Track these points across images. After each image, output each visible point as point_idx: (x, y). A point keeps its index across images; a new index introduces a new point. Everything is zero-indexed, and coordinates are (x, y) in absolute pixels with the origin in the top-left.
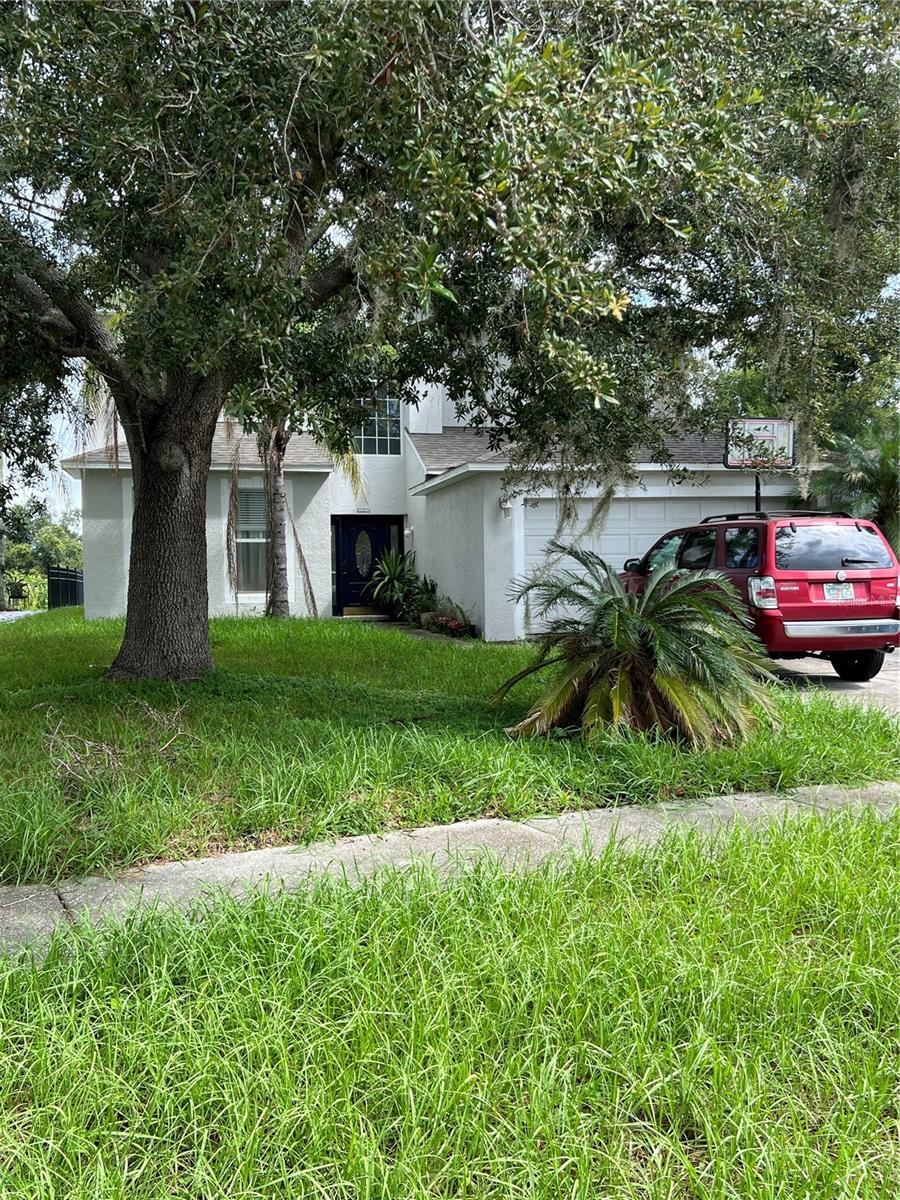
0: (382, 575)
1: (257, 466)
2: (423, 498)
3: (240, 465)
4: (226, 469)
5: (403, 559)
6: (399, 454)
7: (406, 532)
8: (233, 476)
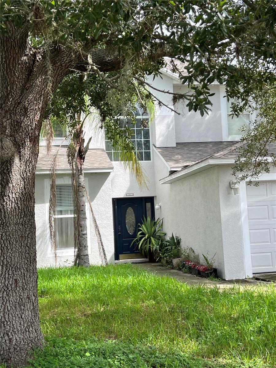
0: (144, 234)
1: (67, 170)
2: (168, 186)
3: (56, 170)
4: (48, 172)
5: (155, 224)
6: (150, 160)
7: (156, 207)
8: (52, 176)
